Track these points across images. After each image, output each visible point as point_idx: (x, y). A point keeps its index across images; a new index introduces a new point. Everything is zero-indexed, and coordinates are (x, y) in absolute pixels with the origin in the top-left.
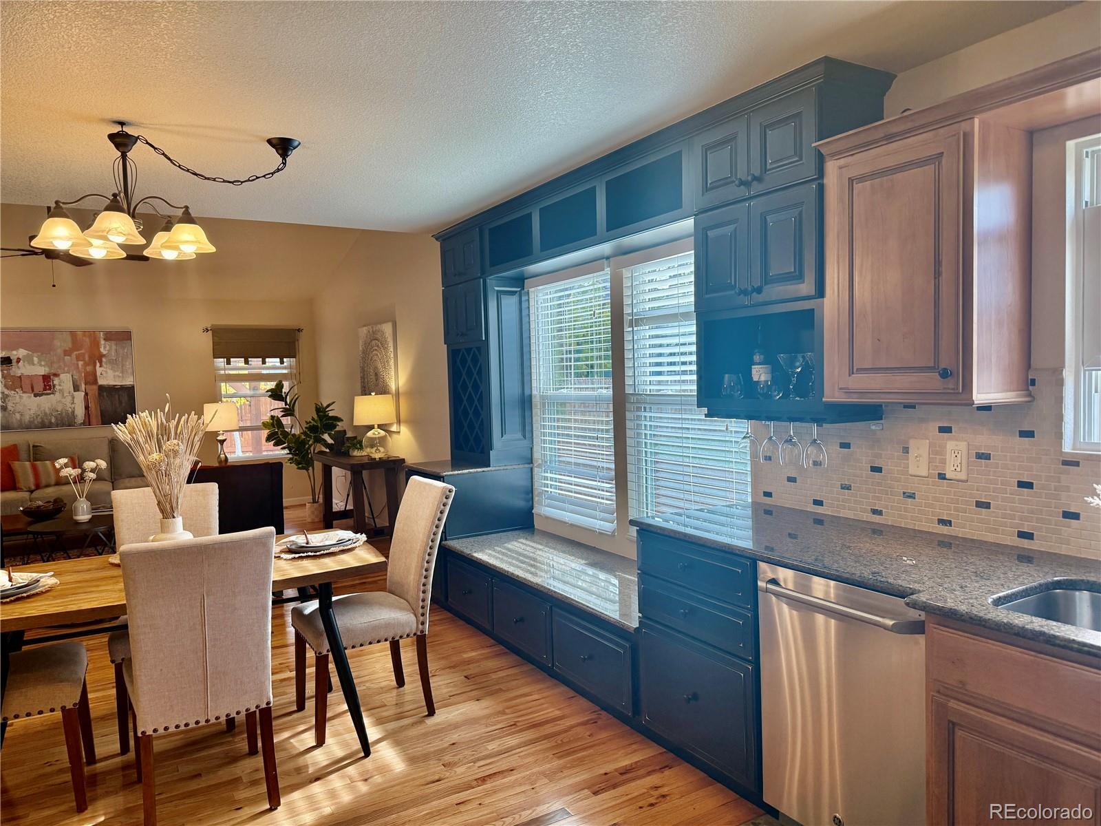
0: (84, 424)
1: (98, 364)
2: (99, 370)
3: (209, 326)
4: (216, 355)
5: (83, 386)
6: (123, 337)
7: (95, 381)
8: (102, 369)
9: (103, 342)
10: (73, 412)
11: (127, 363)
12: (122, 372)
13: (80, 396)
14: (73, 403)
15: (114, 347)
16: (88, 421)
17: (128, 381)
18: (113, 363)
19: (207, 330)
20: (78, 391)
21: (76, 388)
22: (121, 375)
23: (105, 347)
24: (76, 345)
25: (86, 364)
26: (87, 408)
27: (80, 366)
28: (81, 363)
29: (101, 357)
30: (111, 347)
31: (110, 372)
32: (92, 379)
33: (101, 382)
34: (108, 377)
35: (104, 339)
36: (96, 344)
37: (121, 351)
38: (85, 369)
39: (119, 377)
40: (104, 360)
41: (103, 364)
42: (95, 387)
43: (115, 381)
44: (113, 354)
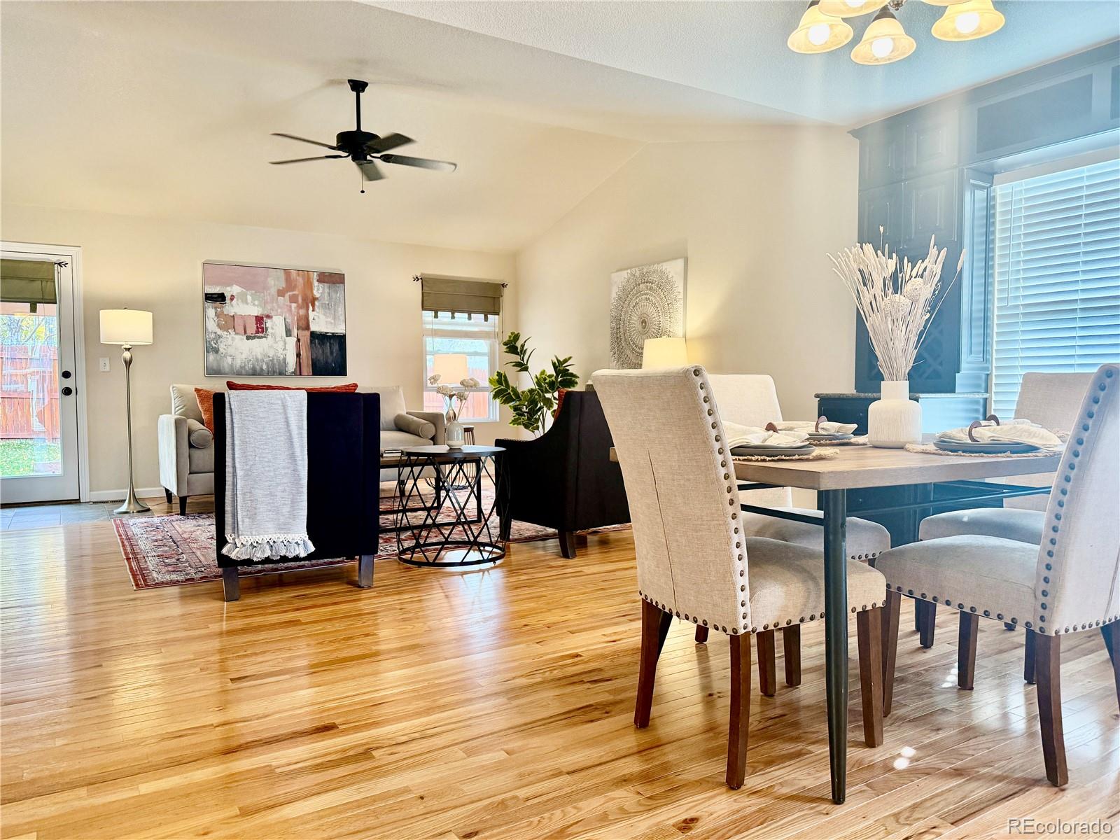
0: (294, 373)
1: (311, 308)
2: (311, 315)
3: (419, 275)
4: (424, 307)
5: (295, 330)
6: (334, 279)
7: (308, 328)
8: (314, 313)
9: (316, 284)
10: (285, 359)
11: (340, 309)
12: (334, 319)
13: (293, 340)
14: (284, 349)
15: (327, 290)
16: (299, 372)
17: (339, 330)
18: (326, 307)
19: (417, 279)
20: (290, 336)
21: (288, 333)
22: (333, 321)
23: (318, 289)
24: (290, 285)
25: (299, 307)
26: (298, 355)
27: (293, 308)
28: (294, 305)
29: (314, 300)
30: (324, 289)
31: (322, 317)
32: (304, 324)
33: (314, 328)
34: (321, 323)
35: (318, 281)
36: (309, 285)
37: (334, 295)
38: (298, 313)
39: (332, 323)
40: (317, 303)
41: (316, 307)
42: (308, 334)
43: (327, 328)
44: (326, 298)
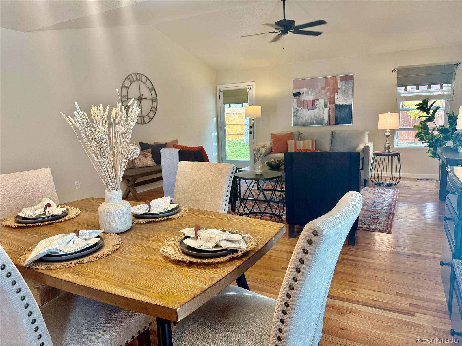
0: (327, 124)
1: (336, 93)
2: (336, 96)
3: (396, 68)
4: (398, 85)
5: (329, 105)
6: (348, 78)
7: (334, 102)
8: (338, 96)
9: (339, 82)
10: (323, 118)
11: (350, 92)
12: (347, 97)
13: (327, 109)
14: (323, 113)
15: (344, 84)
16: (329, 123)
17: (349, 102)
18: (343, 92)
19: (395, 70)
20: (326, 107)
21: (326, 106)
22: (346, 98)
23: (340, 84)
24: (327, 84)
25: (331, 94)
26: (329, 116)
27: (328, 95)
28: (328, 93)
29: (338, 89)
30: (343, 84)
31: (341, 97)
32: (333, 101)
33: (337, 102)
34: (340, 100)
35: (340, 80)
36: (336, 83)
37: (347, 86)
38: (330, 96)
39: (345, 99)
40: (339, 91)
41: (338, 93)
42: (334, 105)
43: (343, 102)
44: (344, 88)
